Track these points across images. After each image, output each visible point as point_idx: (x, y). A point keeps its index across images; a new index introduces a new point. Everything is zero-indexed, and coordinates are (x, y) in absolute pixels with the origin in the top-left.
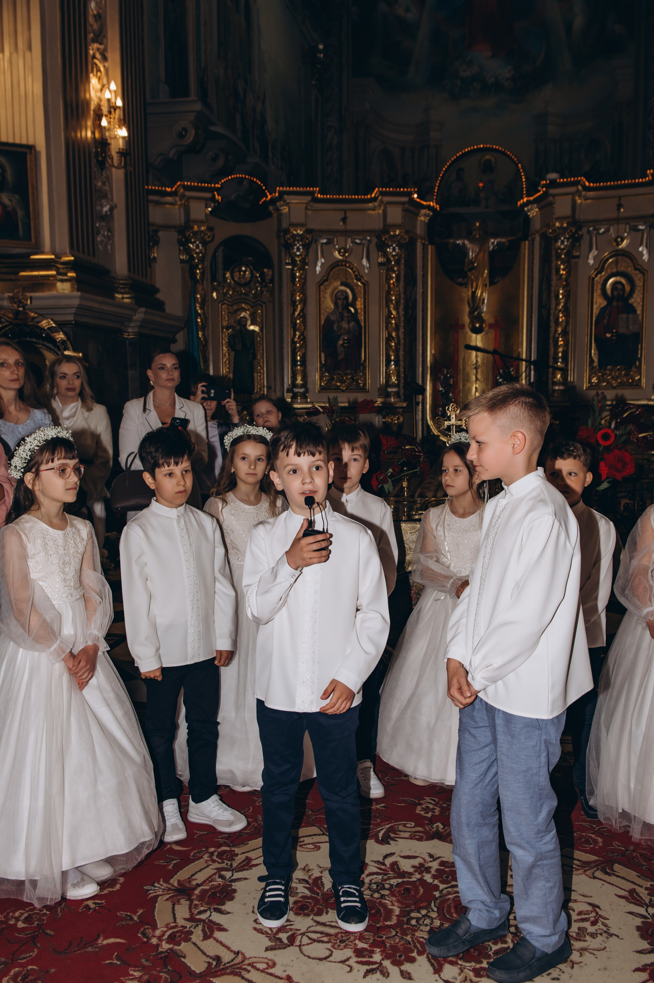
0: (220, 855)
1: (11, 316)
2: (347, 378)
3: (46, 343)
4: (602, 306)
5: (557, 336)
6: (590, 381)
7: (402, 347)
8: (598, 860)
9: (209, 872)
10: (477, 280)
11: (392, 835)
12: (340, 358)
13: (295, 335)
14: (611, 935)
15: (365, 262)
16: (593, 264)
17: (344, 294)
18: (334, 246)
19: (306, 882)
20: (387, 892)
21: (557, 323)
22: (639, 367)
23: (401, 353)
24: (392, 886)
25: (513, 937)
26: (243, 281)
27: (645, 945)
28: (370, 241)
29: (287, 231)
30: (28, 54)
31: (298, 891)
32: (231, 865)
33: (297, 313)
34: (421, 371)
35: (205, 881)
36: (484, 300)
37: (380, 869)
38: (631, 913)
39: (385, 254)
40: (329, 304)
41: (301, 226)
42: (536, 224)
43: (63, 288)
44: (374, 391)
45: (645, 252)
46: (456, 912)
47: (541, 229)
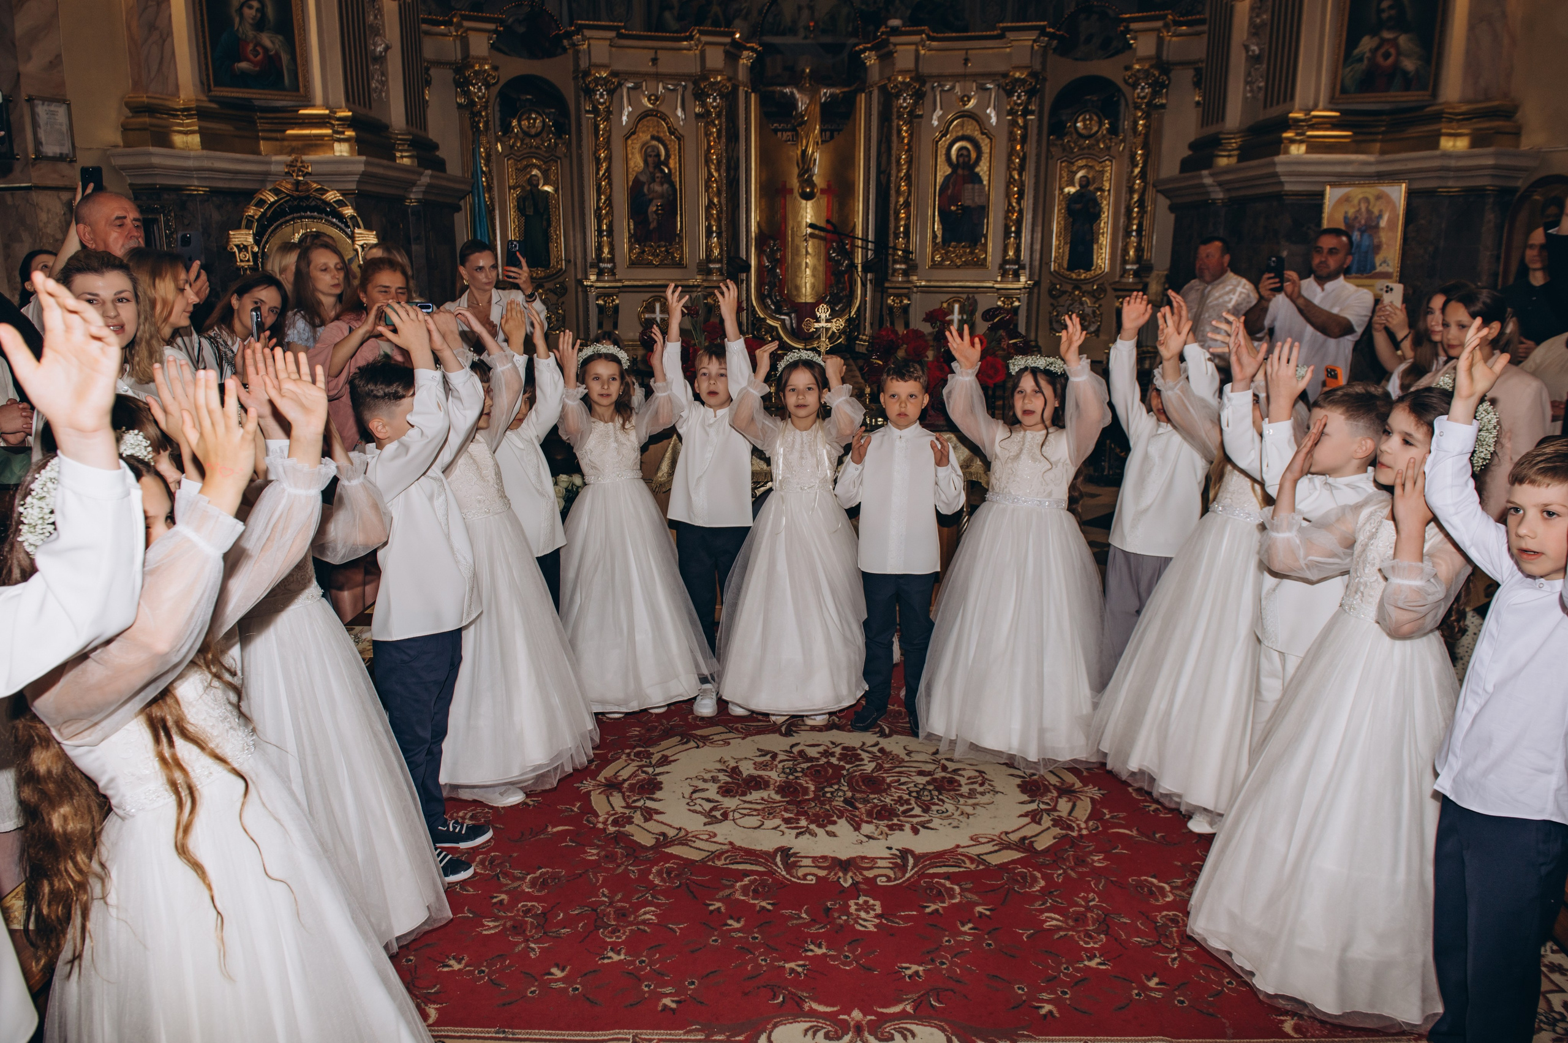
0: (637, 755)
1: (289, 186)
3: (329, 216)
4: (946, 174)
5: (898, 207)
6: (933, 259)
7: (724, 215)
9: (630, 769)
10: (808, 136)
11: (795, 729)
13: (599, 200)
14: (997, 792)
15: (679, 113)
16: (937, 126)
17: (656, 150)
18: (643, 92)
19: (726, 771)
20: (800, 774)
21: (898, 192)
23: (724, 222)
24: (803, 769)
26: (533, 131)
28: (685, 87)
29: (587, 73)
31: (719, 778)
32: (651, 762)
33: (601, 173)
34: (744, 243)
35: (630, 777)
36: (815, 160)
37: (791, 757)
39: (704, 104)
40: (637, 162)
41: (604, 66)
42: (874, 75)
43: (341, 150)
44: (693, 267)
45: (993, 115)
46: (864, 785)
47: (880, 81)
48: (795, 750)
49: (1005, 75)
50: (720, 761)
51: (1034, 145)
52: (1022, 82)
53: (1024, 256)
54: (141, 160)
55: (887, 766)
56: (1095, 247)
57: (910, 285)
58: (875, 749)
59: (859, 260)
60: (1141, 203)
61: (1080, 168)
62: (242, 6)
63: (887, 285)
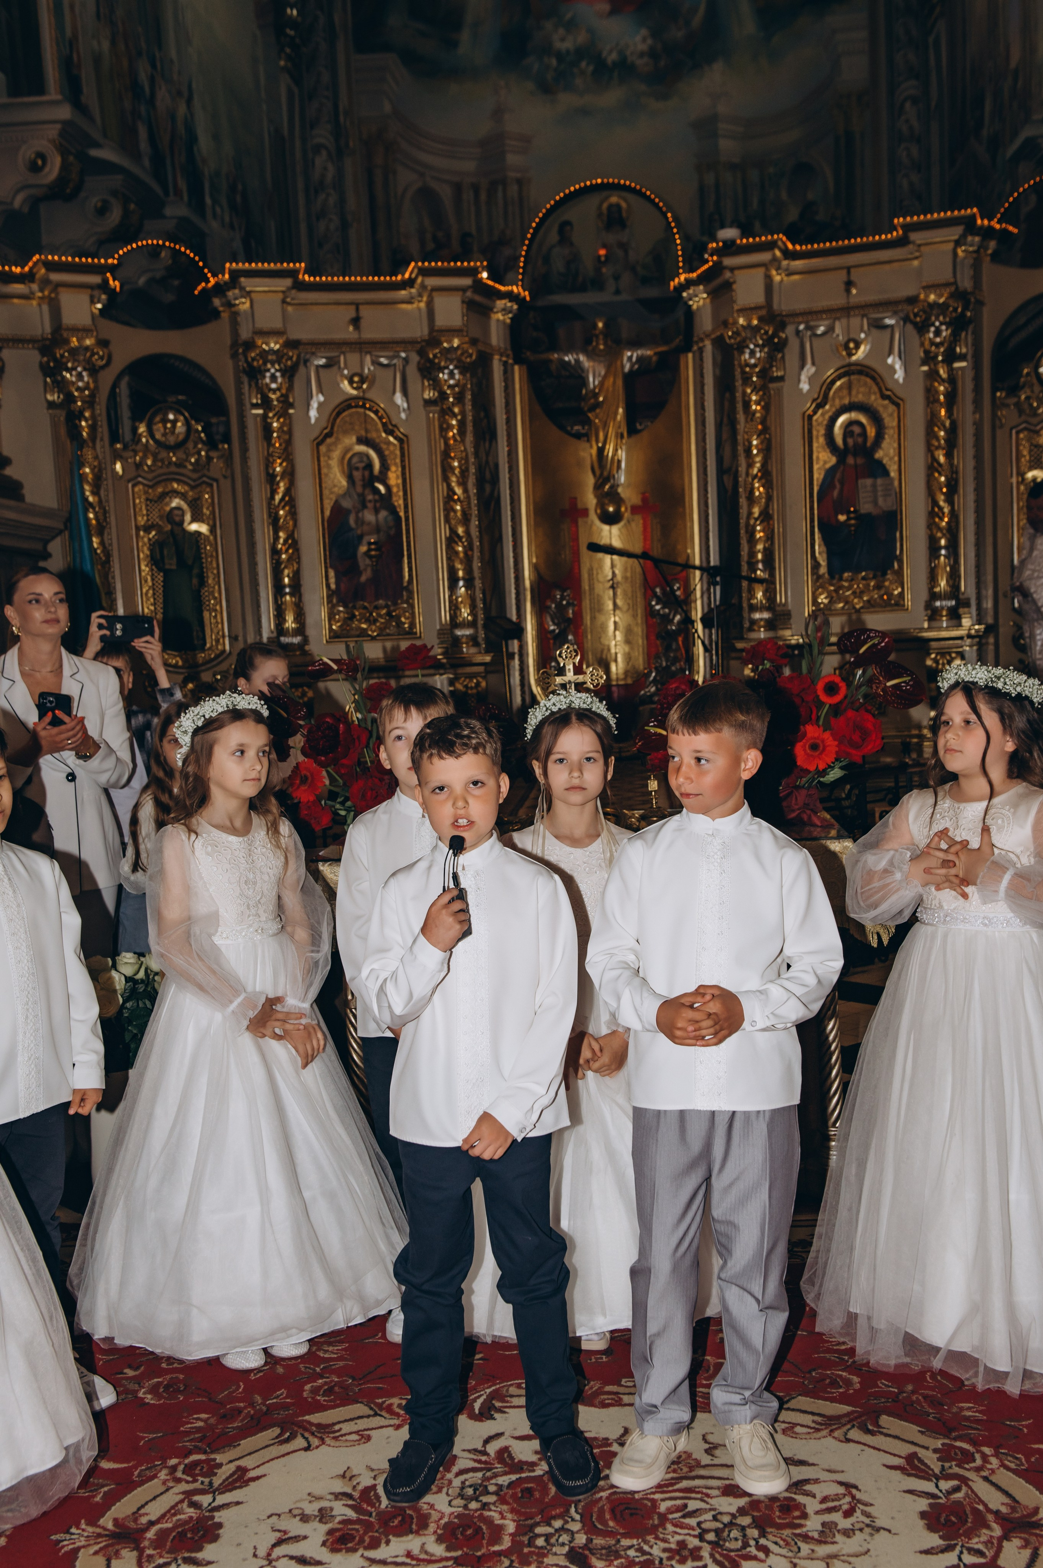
0: (189, 1470)
2: (379, 615)
4: (828, 466)
5: (752, 522)
6: (815, 602)
7: (476, 554)
8: (852, 1412)
9: (170, 1499)
10: (605, 425)
11: (498, 1404)
13: (276, 538)
14: (878, 1530)
15: (399, 398)
16: (809, 391)
17: (365, 459)
18: (341, 370)
20: (492, 1499)
21: (751, 499)
22: (899, 573)
23: (476, 564)
24: (500, 1487)
25: (712, 1549)
26: (172, 440)
27: (934, 1540)
28: (406, 360)
29: (249, 345)
31: (333, 1513)
32: (211, 1484)
33: (278, 498)
34: (513, 596)
35: (163, 1516)
36: (619, 462)
37: (479, 1462)
38: (911, 1492)
39: (436, 384)
40: (338, 480)
41: (276, 334)
42: (705, 321)
44: (431, 637)
45: (898, 366)
46: (614, 1518)
47: (713, 331)
48: (492, 1448)
49: (912, 300)
50: (343, 1476)
51: (969, 408)
52: (942, 308)
53: (966, 586)
59: (698, 613)
63: (740, 646)
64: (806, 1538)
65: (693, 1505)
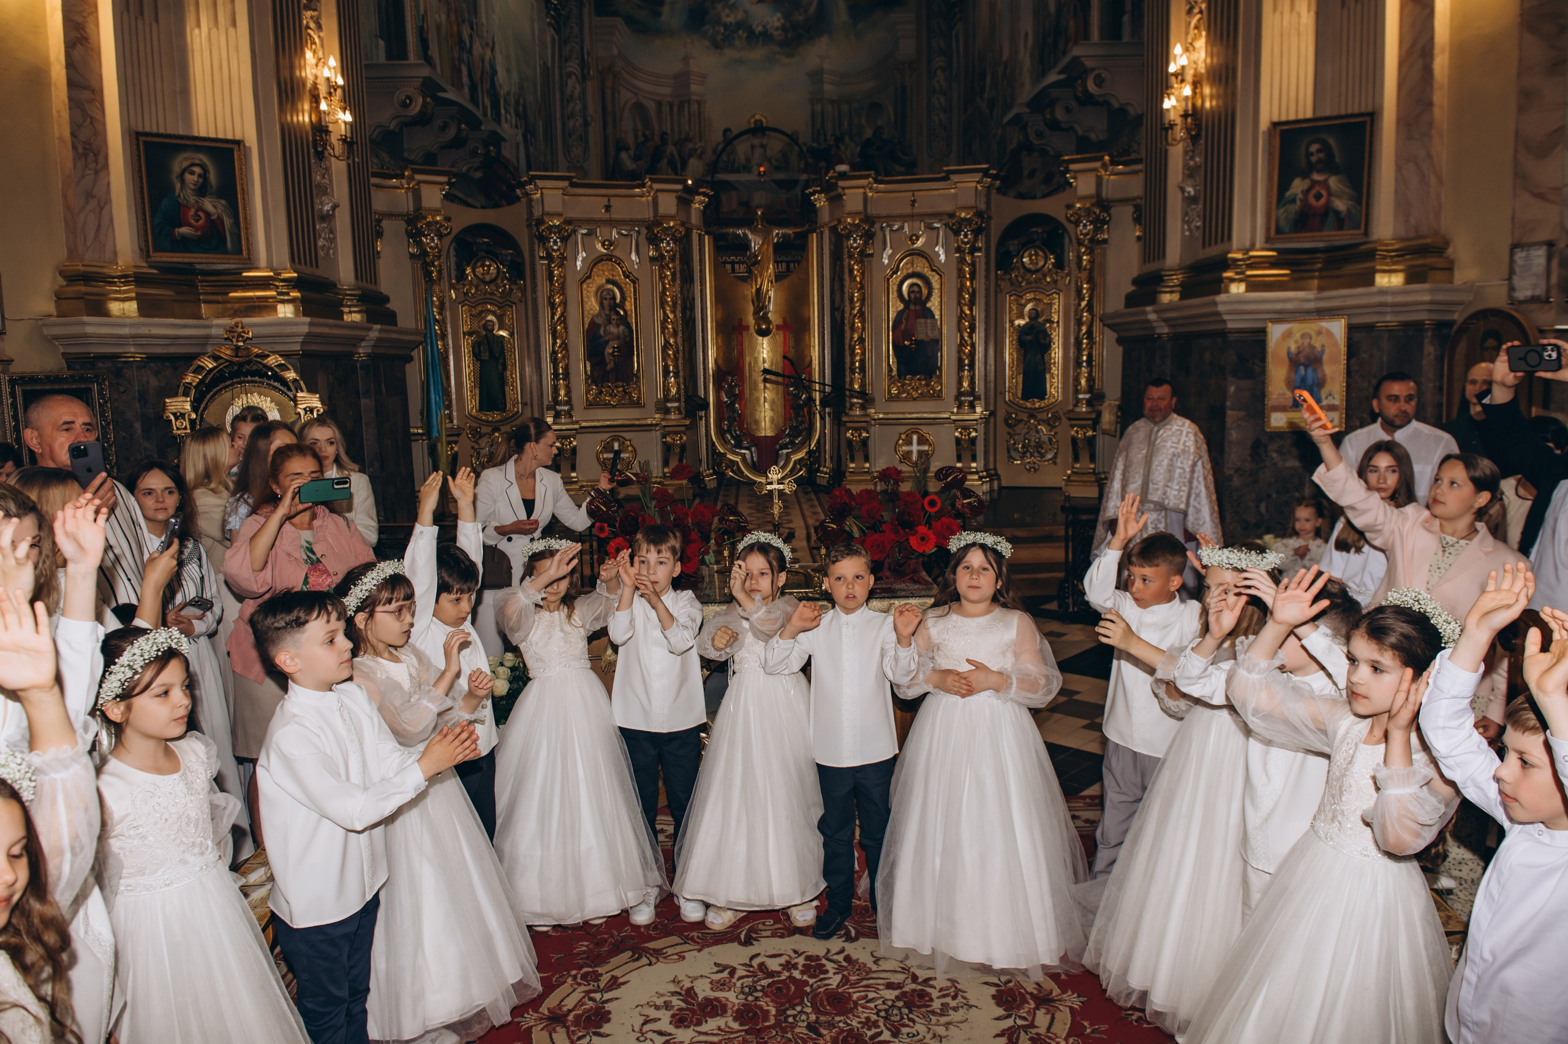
0: (585, 977)
1: (228, 352)
3: (272, 382)
4: (899, 309)
5: (853, 343)
6: (889, 392)
7: (681, 355)
9: (577, 996)
10: (762, 275)
11: (754, 935)
12: (609, 367)
13: (554, 344)
14: (971, 1006)
15: (634, 257)
16: (888, 263)
17: (611, 293)
18: (597, 238)
19: (680, 994)
20: (760, 994)
21: (853, 329)
23: (680, 361)
24: (763, 987)
26: (488, 278)
27: (1001, 1012)
28: (638, 232)
29: (540, 222)
30: (231, 31)
31: (673, 1004)
32: (598, 986)
33: (556, 318)
34: (702, 381)
35: (575, 1006)
36: (770, 297)
37: (749, 971)
38: (986, 983)
39: (657, 249)
40: (593, 305)
41: (558, 215)
42: (825, 216)
43: (285, 311)
44: (651, 405)
45: (941, 252)
46: (829, 1004)
47: (830, 222)
48: (755, 963)
49: (951, 215)
50: (674, 981)
51: (983, 280)
52: (969, 221)
53: (979, 388)
54: (75, 330)
55: (853, 978)
56: (1048, 376)
57: (868, 419)
58: (840, 958)
59: (817, 396)
60: (1089, 333)
61: (1029, 301)
62: (184, 171)
63: (844, 419)
64: (933, 1013)
65: (871, 995)
